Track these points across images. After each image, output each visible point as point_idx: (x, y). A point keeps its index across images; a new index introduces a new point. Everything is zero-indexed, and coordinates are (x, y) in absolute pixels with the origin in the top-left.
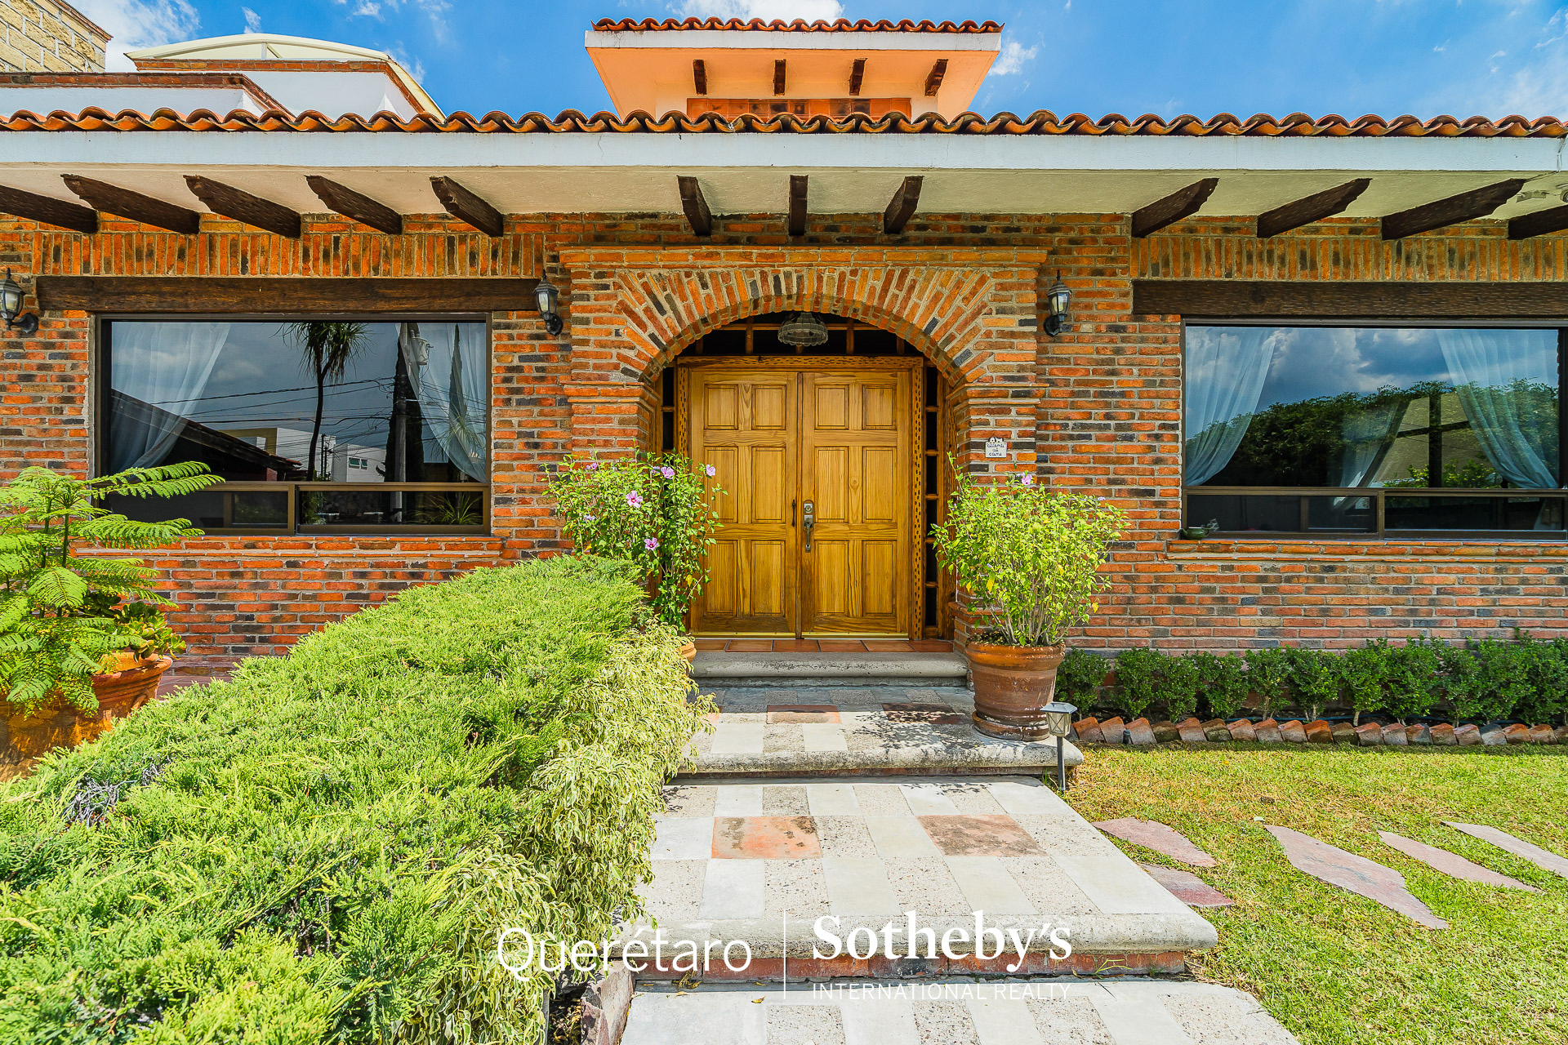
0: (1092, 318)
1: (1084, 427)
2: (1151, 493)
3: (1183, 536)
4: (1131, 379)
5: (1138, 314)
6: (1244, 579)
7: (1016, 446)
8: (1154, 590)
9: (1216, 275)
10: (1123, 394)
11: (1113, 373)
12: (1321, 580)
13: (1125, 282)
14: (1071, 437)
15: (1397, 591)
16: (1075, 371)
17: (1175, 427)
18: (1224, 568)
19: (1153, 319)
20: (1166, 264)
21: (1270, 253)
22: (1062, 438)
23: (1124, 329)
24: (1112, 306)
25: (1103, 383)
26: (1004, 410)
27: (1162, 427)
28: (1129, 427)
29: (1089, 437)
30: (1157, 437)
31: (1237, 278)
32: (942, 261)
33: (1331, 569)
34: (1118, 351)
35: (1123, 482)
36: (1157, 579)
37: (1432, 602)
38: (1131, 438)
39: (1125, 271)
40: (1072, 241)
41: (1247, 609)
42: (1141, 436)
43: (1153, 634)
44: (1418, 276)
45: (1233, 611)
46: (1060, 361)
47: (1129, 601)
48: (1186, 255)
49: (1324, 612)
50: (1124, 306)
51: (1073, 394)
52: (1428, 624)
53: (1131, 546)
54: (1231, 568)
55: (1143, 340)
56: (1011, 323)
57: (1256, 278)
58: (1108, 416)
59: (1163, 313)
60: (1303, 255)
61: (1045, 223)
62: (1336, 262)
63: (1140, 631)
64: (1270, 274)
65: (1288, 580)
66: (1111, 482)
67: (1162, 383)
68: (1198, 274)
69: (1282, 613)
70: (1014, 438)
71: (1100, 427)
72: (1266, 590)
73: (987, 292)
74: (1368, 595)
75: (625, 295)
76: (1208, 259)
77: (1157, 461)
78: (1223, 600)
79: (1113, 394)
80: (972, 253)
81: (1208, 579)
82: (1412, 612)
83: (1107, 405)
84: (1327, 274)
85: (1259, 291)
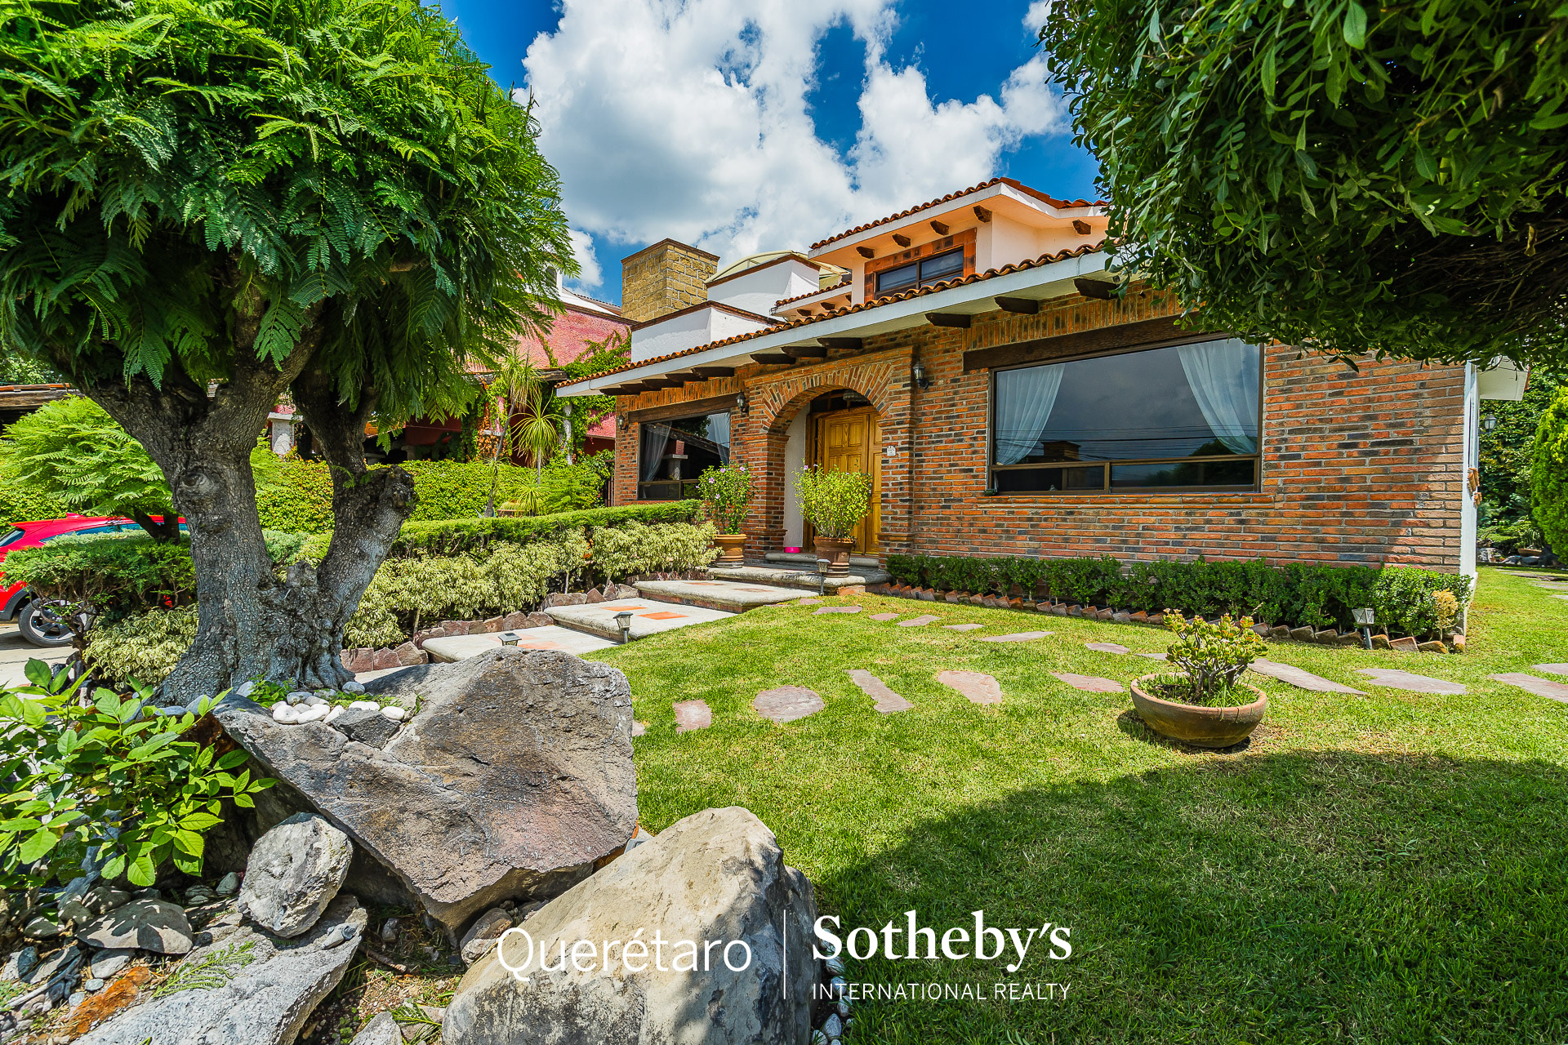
0: (944, 376)
1: (939, 436)
2: (971, 470)
3: (986, 495)
4: (962, 407)
5: (966, 371)
6: (1020, 519)
7: (901, 449)
8: (971, 525)
9: (1006, 341)
10: (958, 417)
11: (953, 405)
12: (1065, 520)
13: (960, 354)
14: (933, 442)
15: (1114, 528)
16: (934, 407)
17: (984, 432)
18: (1009, 513)
19: (973, 372)
20: (981, 340)
21: (1038, 322)
22: (929, 443)
23: (959, 380)
24: (953, 369)
25: (948, 412)
26: (895, 432)
27: (978, 433)
28: (961, 434)
29: (941, 442)
30: (975, 439)
31: (1018, 341)
32: (869, 362)
33: (1072, 513)
34: (956, 393)
35: (956, 465)
36: (974, 519)
37: (1138, 535)
38: (961, 440)
39: (960, 348)
40: (935, 337)
41: (1020, 537)
42: (967, 441)
43: (971, 550)
44: (1132, 319)
45: (1013, 538)
46: (929, 402)
47: (959, 531)
48: (991, 334)
49: (1066, 540)
50: (959, 368)
51: (934, 419)
52: (1135, 550)
53: (961, 501)
54: (1013, 513)
55: (969, 385)
56: (899, 387)
57: (1029, 339)
58: (950, 429)
59: (979, 368)
60: (1057, 320)
61: (923, 330)
62: (1077, 320)
63: (963, 548)
64: (1037, 335)
65: (1046, 520)
66: (951, 465)
67: (978, 408)
68: (997, 343)
69: (1041, 540)
70: (900, 446)
71: (947, 436)
72: (1032, 526)
73: (889, 374)
74: (1096, 530)
75: (765, 396)
76: (1003, 333)
77: (974, 452)
78: (1008, 531)
79: (953, 417)
80: (880, 355)
81: (1000, 519)
82: (1124, 542)
83: (951, 423)
84: (1071, 329)
85: (1030, 347)
